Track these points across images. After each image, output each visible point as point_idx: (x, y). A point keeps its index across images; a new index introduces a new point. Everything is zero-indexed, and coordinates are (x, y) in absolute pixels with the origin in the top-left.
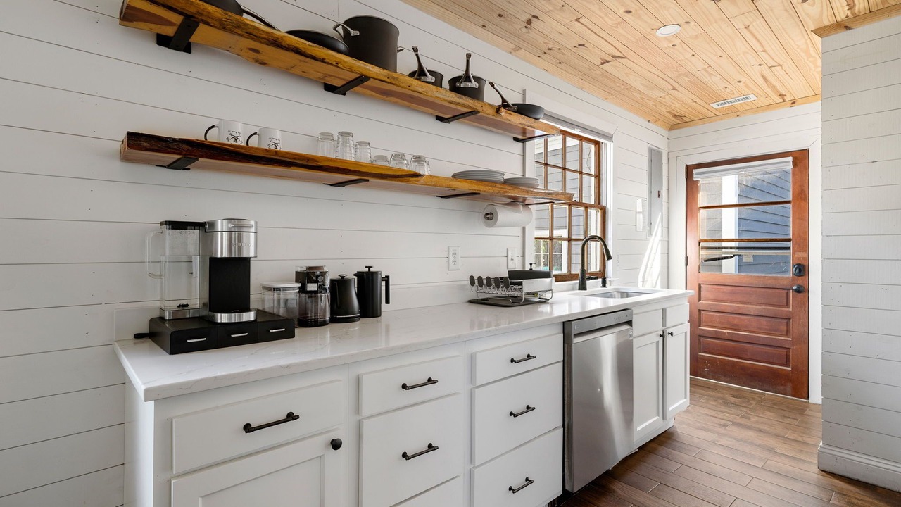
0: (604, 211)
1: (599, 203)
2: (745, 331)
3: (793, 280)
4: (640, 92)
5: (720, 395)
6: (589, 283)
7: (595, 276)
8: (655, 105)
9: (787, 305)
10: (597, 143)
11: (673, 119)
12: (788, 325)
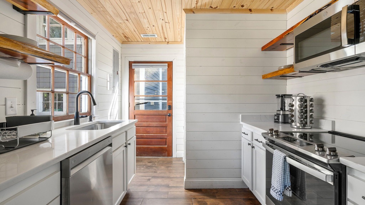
0: (91, 78)
1: (87, 72)
2: (152, 134)
3: (168, 112)
4: (111, 16)
5: (144, 163)
6: (81, 120)
7: (85, 116)
8: (117, 27)
9: (166, 122)
10: (86, 38)
11: (124, 38)
12: (166, 129)
